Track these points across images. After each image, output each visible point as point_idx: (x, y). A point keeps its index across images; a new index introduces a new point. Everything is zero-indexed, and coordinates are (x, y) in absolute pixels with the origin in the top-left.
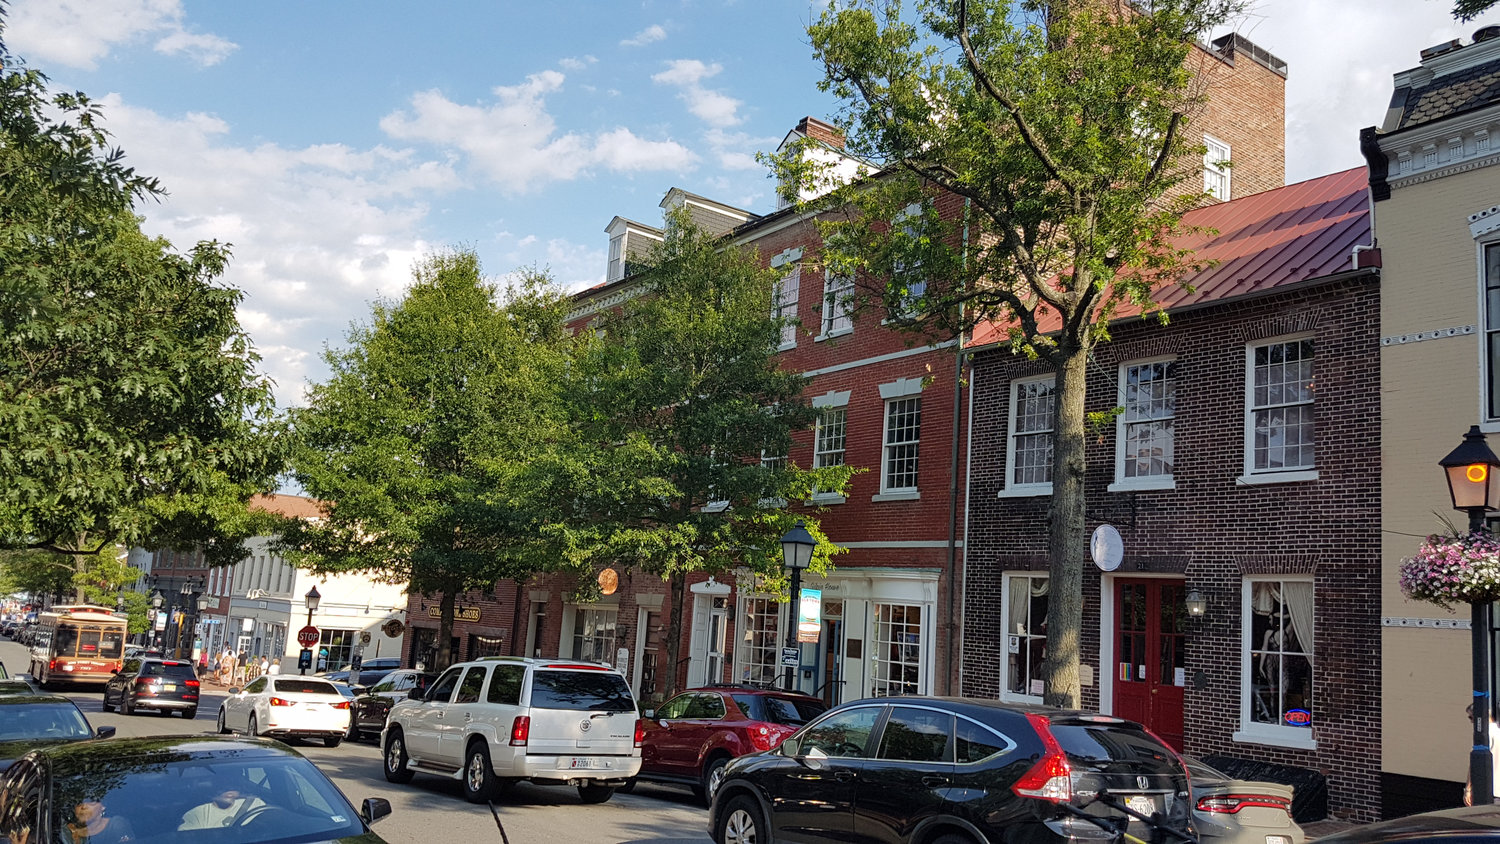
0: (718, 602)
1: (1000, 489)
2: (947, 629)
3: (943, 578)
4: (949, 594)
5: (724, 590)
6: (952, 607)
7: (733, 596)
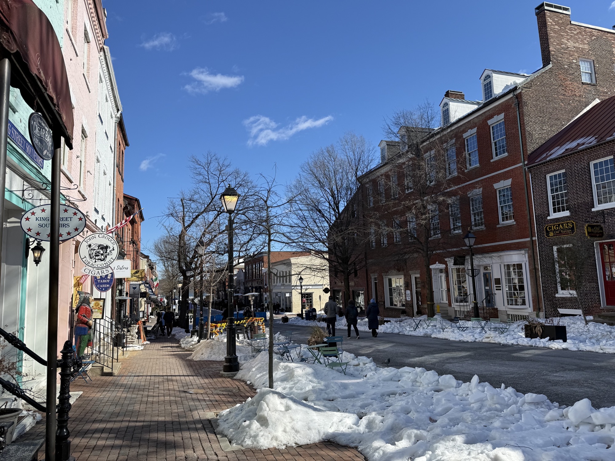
0: (441, 271)
1: (548, 216)
2: (534, 271)
3: (530, 252)
4: (532, 258)
5: (443, 266)
6: (535, 262)
7: (447, 268)
